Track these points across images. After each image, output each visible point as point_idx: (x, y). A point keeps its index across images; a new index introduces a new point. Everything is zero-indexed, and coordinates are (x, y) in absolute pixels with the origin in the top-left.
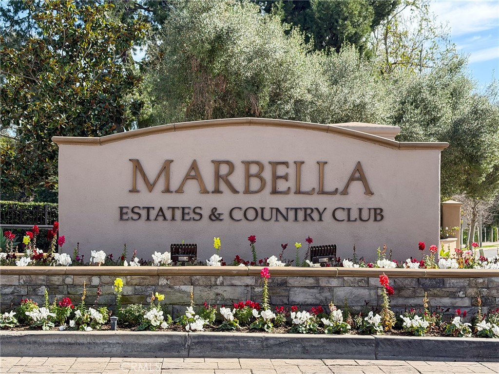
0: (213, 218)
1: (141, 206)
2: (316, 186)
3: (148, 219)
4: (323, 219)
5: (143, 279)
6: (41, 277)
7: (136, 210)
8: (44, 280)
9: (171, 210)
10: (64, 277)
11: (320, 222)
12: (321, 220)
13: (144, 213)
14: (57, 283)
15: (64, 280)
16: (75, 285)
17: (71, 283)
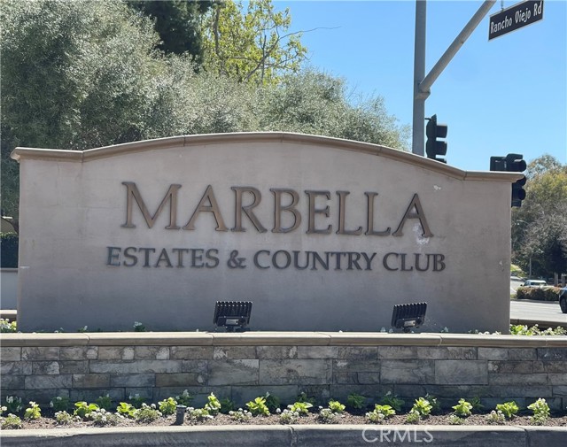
0: (233, 265)
1: (137, 247)
2: (363, 224)
3: (147, 264)
4: (372, 267)
5: (193, 350)
6: (53, 350)
7: (131, 252)
8: (56, 354)
9: (177, 252)
10: (85, 348)
11: (368, 271)
12: (369, 268)
13: (141, 256)
14: (75, 358)
15: (84, 354)
16: (100, 361)
17: (95, 358)
